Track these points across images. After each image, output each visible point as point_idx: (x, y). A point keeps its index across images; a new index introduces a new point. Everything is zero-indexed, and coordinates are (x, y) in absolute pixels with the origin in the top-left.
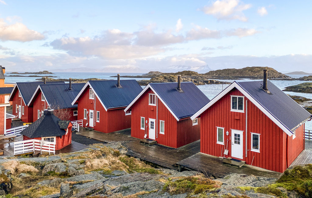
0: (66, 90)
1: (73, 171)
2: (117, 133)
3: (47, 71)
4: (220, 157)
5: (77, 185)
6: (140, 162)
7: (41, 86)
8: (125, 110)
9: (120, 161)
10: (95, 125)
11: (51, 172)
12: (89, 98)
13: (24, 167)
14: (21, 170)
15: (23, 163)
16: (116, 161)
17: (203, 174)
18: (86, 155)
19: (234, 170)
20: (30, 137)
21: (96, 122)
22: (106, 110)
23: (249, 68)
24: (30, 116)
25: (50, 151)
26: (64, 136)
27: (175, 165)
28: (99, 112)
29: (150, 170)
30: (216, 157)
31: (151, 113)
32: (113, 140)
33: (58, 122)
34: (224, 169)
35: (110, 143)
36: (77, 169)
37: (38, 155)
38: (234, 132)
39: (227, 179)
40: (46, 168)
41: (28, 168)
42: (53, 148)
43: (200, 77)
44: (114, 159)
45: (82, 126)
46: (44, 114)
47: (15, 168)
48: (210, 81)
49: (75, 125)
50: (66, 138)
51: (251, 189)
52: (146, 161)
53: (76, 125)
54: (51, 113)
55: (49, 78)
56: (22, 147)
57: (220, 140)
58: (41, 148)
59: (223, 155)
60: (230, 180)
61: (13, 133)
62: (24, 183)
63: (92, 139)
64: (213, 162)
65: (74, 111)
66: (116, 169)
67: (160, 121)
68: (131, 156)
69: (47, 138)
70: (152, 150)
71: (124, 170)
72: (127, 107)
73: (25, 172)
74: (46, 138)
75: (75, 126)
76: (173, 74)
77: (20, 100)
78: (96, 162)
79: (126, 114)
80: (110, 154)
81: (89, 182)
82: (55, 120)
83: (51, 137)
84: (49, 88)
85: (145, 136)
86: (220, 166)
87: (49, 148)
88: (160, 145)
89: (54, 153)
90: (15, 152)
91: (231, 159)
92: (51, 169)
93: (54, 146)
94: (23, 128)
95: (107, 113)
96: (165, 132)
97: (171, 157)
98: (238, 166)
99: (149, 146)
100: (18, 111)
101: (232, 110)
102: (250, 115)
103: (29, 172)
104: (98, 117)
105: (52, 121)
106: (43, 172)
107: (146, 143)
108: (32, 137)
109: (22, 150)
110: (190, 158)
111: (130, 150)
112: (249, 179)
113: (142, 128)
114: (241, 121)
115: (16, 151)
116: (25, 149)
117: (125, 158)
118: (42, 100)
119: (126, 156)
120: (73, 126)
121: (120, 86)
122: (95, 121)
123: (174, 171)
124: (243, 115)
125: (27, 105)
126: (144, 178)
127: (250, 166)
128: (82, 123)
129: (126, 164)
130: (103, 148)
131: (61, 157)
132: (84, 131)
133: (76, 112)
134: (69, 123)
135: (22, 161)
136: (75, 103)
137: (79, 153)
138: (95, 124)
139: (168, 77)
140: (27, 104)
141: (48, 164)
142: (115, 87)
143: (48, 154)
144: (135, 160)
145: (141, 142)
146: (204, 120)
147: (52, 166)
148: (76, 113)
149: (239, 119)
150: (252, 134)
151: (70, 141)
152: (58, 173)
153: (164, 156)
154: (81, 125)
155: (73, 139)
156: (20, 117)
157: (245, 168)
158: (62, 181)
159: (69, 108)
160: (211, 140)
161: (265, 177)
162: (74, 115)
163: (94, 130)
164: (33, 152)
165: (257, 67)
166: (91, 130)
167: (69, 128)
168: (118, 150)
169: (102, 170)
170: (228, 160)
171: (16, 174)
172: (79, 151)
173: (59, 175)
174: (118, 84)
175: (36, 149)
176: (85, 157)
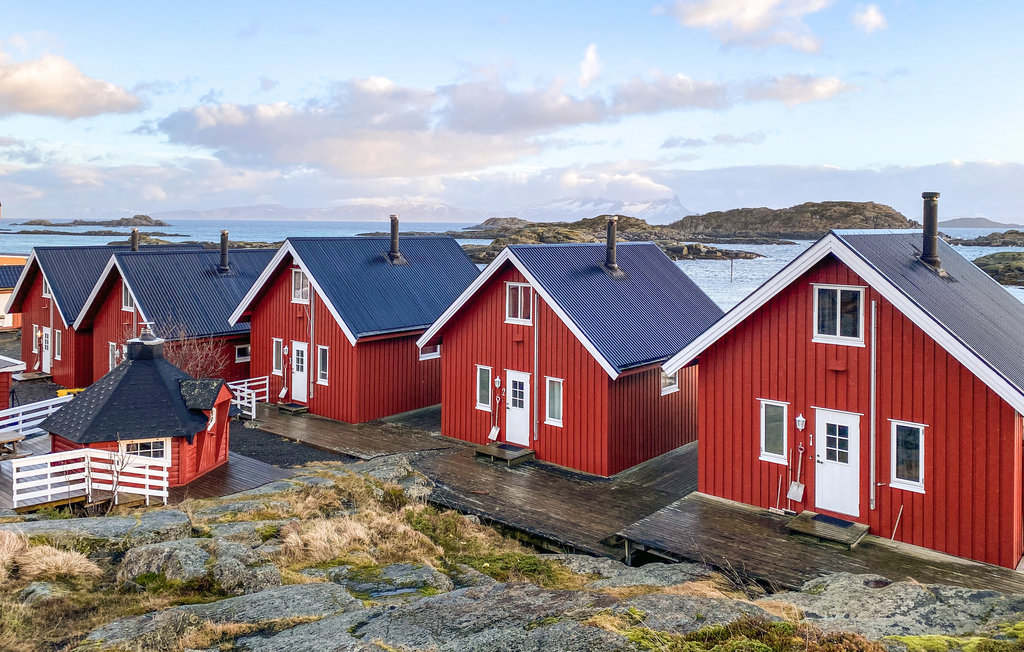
0: (209, 274)
1: (235, 574)
2: (391, 422)
3: (146, 218)
4: (772, 510)
5: (253, 639)
6: (480, 530)
7: (119, 256)
8: (421, 343)
9: (408, 528)
10: (311, 397)
11: (150, 577)
12: (290, 299)
13: (45, 559)
14: (33, 569)
15: (43, 543)
16: (395, 529)
17: (720, 575)
18: (282, 506)
19: (834, 560)
20: (75, 440)
21: (314, 383)
22: (353, 341)
23: (814, 205)
24: (82, 366)
25: (147, 492)
26: (202, 435)
27: (613, 542)
28: (327, 348)
29: (522, 559)
30: (757, 509)
31: (513, 350)
32: (377, 449)
33: (180, 386)
34: (795, 556)
35: (369, 457)
36: (250, 566)
37: (105, 506)
38: (824, 417)
39: (816, 592)
40: (130, 562)
41: (60, 563)
42: (161, 478)
43: (655, 234)
44: (385, 520)
45: (267, 397)
46: (130, 355)
47: (8, 562)
48: (689, 247)
49: (243, 394)
50: (209, 443)
51: (950, 645)
52: (501, 524)
53: (245, 395)
54: (154, 353)
55: (151, 237)
56: (45, 476)
57: (774, 446)
58: (115, 479)
59: (784, 502)
60: (829, 598)
61: (16, 423)
62: (39, 624)
63: (303, 443)
64: (748, 527)
65: (237, 347)
66: (397, 557)
67: (548, 379)
68: (447, 508)
69: (139, 441)
70: (522, 482)
71: (428, 563)
72: (428, 332)
73: (49, 579)
74: (135, 441)
75: (242, 398)
76: (566, 225)
77: (48, 309)
78: (321, 533)
79: (423, 358)
80: (371, 501)
81: (301, 623)
82: (169, 376)
83: (155, 440)
84: (150, 264)
85: (494, 434)
86: (778, 543)
87: (147, 482)
88: (547, 466)
89: (165, 500)
90: (16, 498)
91: (815, 518)
92: (149, 565)
93: (165, 474)
94: (53, 406)
95: (355, 353)
96: (566, 419)
97: (590, 511)
98: (846, 544)
99: (509, 470)
100: (41, 345)
101: (819, 338)
102: (887, 355)
103: (65, 579)
104: (324, 368)
105: (159, 380)
106: (119, 574)
107: (497, 459)
108: (82, 438)
109: (45, 487)
110: (661, 512)
111: (443, 483)
112: (903, 596)
113: (480, 406)
114: (853, 376)
115: (20, 492)
116: (54, 486)
117: (427, 516)
118: (125, 308)
119: (431, 509)
120: (235, 398)
121: (401, 259)
122: (312, 380)
123: (610, 561)
124: (862, 354)
125: (70, 326)
126: (528, 608)
127: (890, 543)
128: (267, 389)
129: (432, 538)
130: (343, 480)
131: (190, 515)
132: (272, 416)
133: (245, 349)
134: (219, 388)
135: (41, 533)
136: (242, 319)
137: (254, 497)
138: (312, 391)
139: (551, 234)
140: (71, 322)
141: (140, 542)
142: (382, 260)
143: (140, 504)
144: (463, 523)
145: (480, 455)
146: (710, 376)
147: (155, 553)
148: (243, 353)
149: (846, 372)
150: (895, 424)
151: (222, 452)
152: (179, 580)
153: (564, 506)
154: (264, 394)
155: (235, 446)
156: (47, 369)
157: (871, 552)
158: (190, 624)
159: (218, 337)
160: (738, 446)
161: (961, 589)
162: (239, 360)
163: (308, 411)
164: (86, 497)
165: (841, 204)
166: (297, 414)
167: (222, 407)
168: (399, 487)
169: (343, 563)
170: (805, 519)
171: (14, 587)
172: (256, 492)
173: (182, 589)
174: (393, 249)
175: (96, 486)
176: (280, 513)
